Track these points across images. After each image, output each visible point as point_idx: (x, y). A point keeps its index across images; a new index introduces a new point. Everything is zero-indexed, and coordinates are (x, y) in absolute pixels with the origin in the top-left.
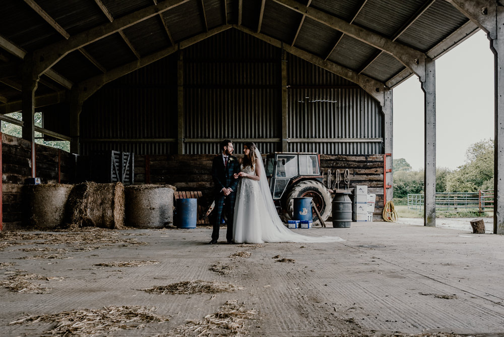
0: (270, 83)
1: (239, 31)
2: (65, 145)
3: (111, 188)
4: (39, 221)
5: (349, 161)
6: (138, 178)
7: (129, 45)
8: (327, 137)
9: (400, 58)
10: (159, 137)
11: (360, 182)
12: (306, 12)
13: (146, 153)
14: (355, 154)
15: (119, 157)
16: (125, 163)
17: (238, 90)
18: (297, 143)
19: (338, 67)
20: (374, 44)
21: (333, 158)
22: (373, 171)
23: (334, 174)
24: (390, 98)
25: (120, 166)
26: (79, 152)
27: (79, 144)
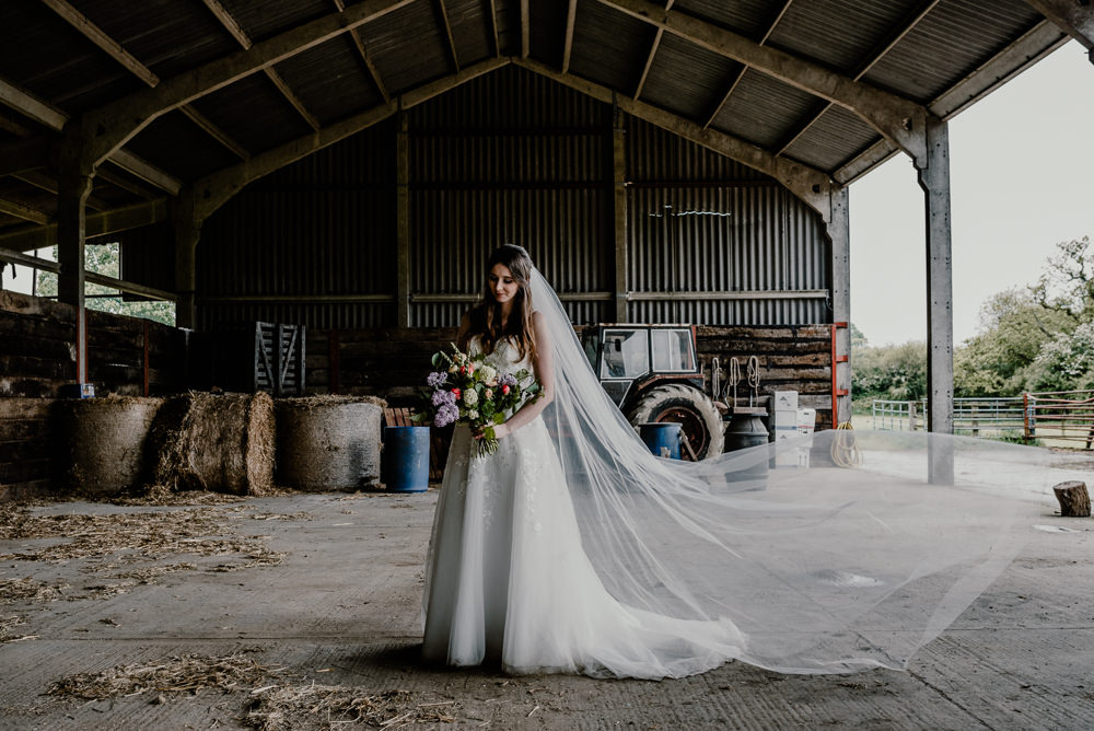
0: (589, 176)
1: (523, 69)
2: (163, 311)
3: (241, 406)
4: (86, 478)
5: (757, 339)
6: (315, 377)
7: (293, 101)
8: (710, 289)
9: (871, 117)
10: (359, 293)
11: (781, 382)
12: (664, 22)
13: (331, 325)
14: (770, 323)
15: (274, 336)
16: (285, 346)
17: (522, 192)
18: (647, 302)
19: (732, 142)
20: (813, 88)
21: (723, 332)
22: (808, 360)
23: (726, 368)
24: (843, 205)
25: (275, 354)
26: (193, 324)
27: (193, 307)
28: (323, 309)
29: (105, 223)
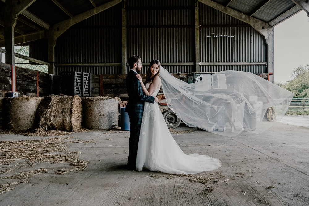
0: (186, 23)
2: (44, 69)
3: (70, 100)
4: (15, 126)
6: (95, 90)
8: (227, 62)
13: (100, 73)
15: (81, 76)
16: (85, 80)
18: (206, 66)
19: (235, 12)
24: (272, 33)
25: (81, 83)
26: (54, 73)
27: (54, 67)
28: (97, 68)
29: (24, 39)
